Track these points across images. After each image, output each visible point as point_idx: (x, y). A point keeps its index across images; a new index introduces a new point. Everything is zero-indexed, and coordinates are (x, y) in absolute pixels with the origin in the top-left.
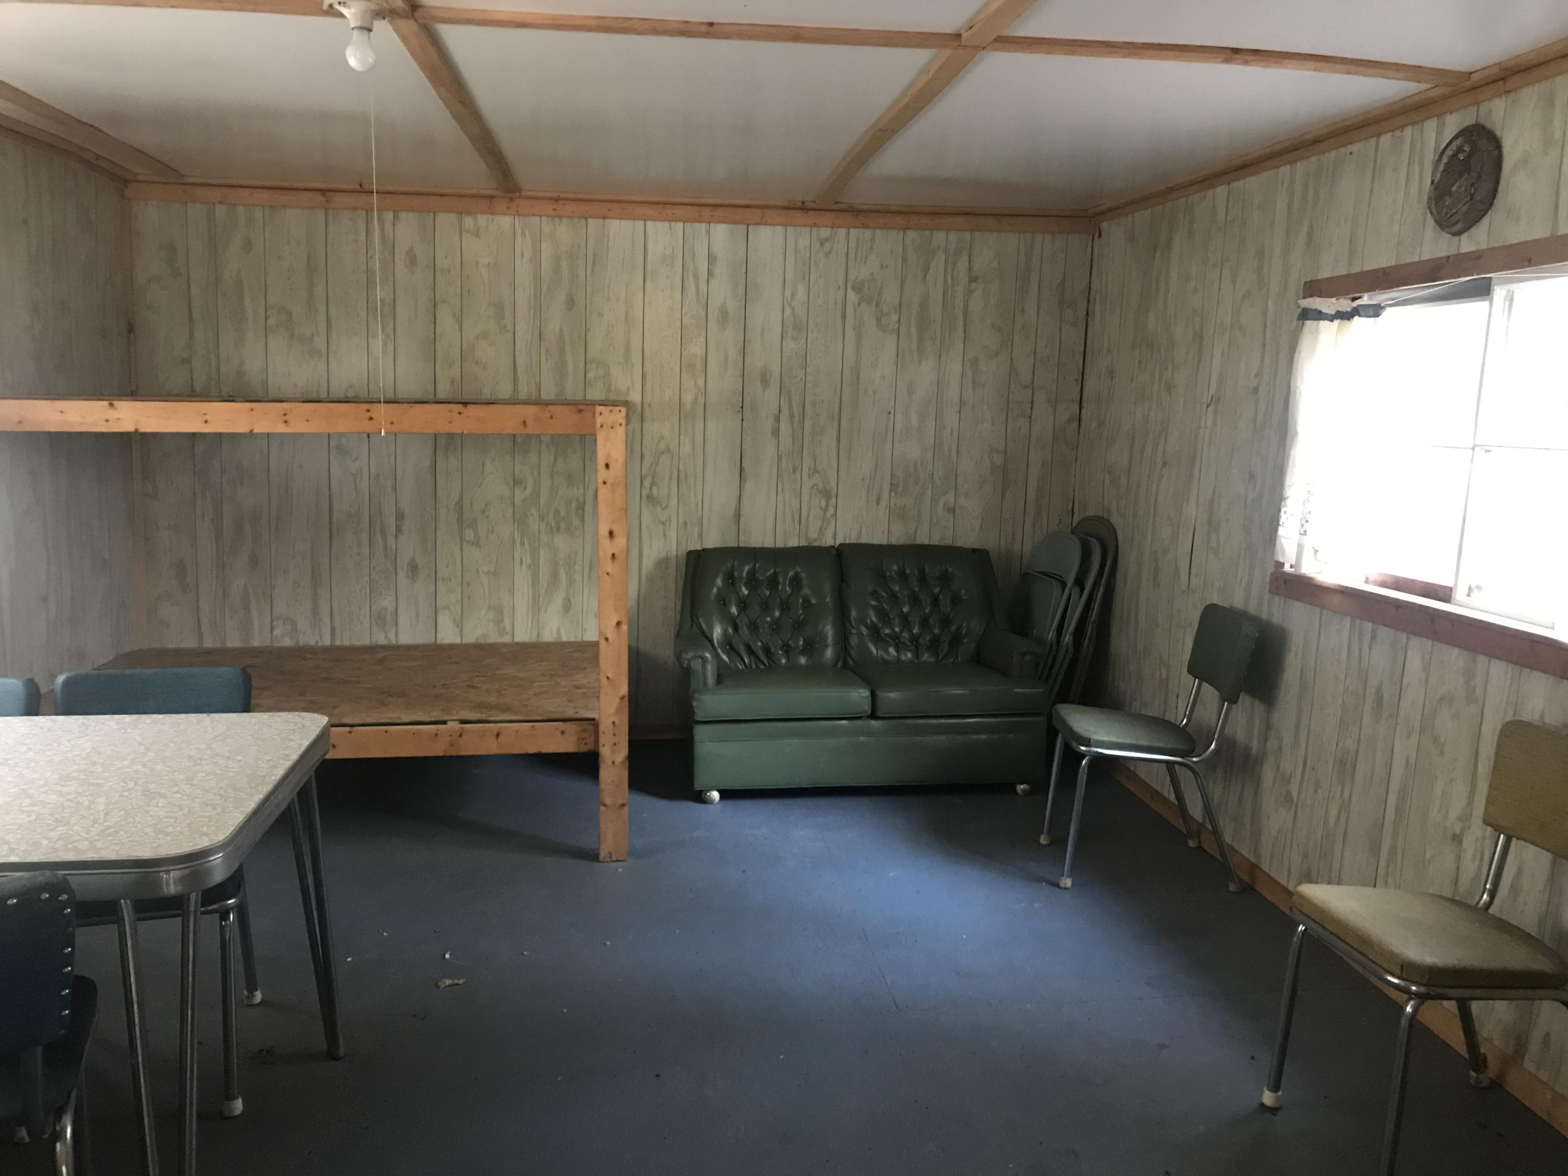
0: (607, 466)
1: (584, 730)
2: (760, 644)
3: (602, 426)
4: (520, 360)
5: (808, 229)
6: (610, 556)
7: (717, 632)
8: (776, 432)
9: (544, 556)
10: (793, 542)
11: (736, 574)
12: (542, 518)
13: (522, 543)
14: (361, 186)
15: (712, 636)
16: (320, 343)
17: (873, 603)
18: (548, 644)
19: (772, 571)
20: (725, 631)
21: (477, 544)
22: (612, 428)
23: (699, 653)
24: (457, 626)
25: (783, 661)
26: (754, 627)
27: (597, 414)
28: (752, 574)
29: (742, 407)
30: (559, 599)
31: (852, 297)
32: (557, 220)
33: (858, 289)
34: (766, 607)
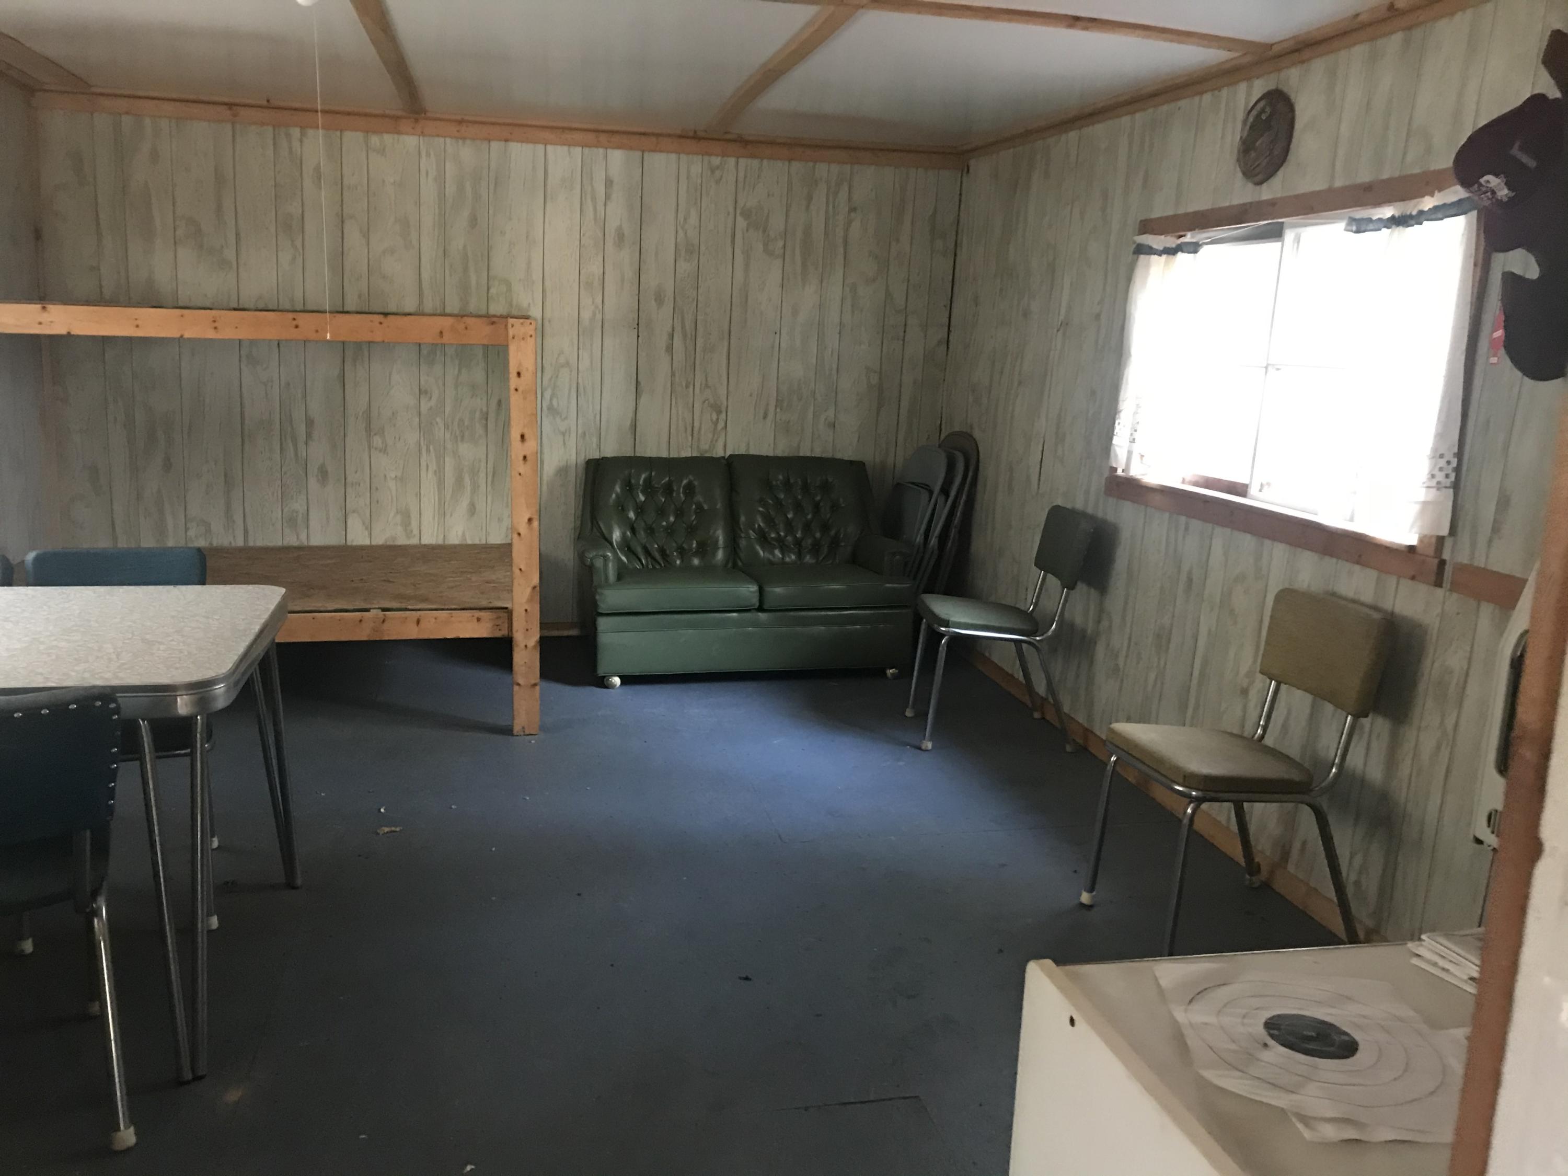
0: (519, 374)
1: (499, 618)
2: (656, 546)
3: (513, 338)
4: (425, 276)
5: (700, 157)
6: (521, 458)
7: (616, 535)
8: (670, 349)
9: (449, 462)
10: (686, 453)
11: (633, 481)
12: (446, 427)
13: (428, 450)
14: (268, 101)
15: (612, 538)
16: (230, 254)
17: (761, 509)
18: (455, 546)
19: (667, 479)
20: (624, 535)
21: (384, 450)
22: (523, 339)
23: (601, 553)
24: (366, 528)
25: (678, 562)
26: (650, 531)
27: (510, 326)
28: (648, 481)
29: (638, 324)
30: (464, 504)
31: (741, 223)
32: (460, 142)
33: (746, 214)
34: (662, 512)
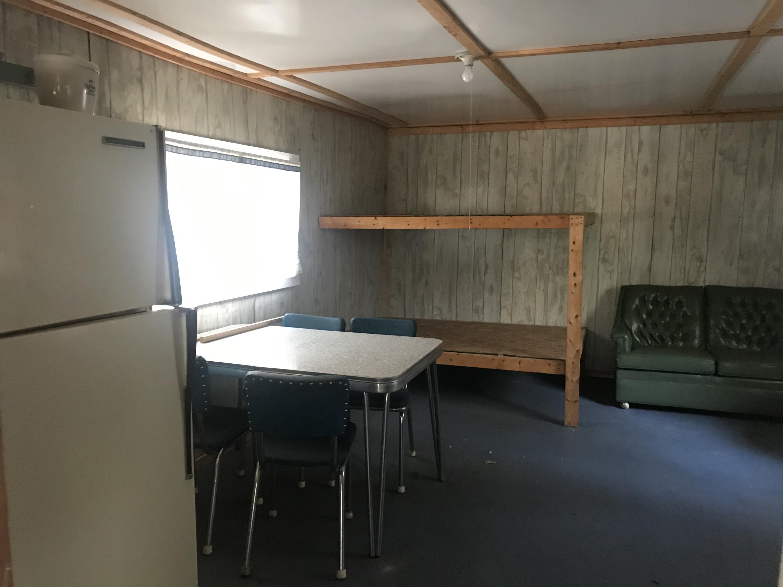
0: (574, 243)
1: (559, 365)
2: (657, 334)
3: (572, 225)
4: (544, 195)
5: (694, 125)
6: (573, 284)
7: (634, 327)
8: (672, 227)
9: (550, 285)
10: (680, 284)
11: (646, 298)
12: (550, 268)
13: (540, 279)
14: (477, 122)
15: (632, 329)
16: (457, 191)
17: (724, 317)
18: (551, 327)
19: (666, 298)
20: (639, 326)
21: (520, 279)
22: (577, 225)
23: (622, 335)
24: (510, 315)
25: (670, 343)
26: (655, 326)
27: (570, 219)
28: (655, 299)
29: (654, 215)
30: (557, 306)
31: (719, 158)
32: (564, 130)
33: (721, 153)
34: (662, 315)
